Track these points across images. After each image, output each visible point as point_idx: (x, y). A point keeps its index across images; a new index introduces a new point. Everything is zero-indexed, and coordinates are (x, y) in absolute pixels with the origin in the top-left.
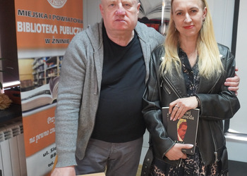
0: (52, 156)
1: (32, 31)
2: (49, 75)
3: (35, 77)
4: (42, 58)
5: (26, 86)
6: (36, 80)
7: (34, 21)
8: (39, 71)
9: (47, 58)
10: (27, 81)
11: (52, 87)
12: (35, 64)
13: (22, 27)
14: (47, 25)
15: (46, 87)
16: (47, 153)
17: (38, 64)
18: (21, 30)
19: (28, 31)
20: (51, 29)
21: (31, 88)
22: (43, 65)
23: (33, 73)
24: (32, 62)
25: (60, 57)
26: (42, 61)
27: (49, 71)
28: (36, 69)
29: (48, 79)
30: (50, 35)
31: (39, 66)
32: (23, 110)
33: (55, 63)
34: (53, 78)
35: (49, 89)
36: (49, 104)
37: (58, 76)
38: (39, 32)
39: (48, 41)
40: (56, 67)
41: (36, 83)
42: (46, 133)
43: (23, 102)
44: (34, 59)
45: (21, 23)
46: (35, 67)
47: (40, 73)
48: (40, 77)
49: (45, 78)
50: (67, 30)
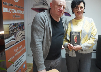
0: (15, 66)
1: (9, 12)
2: (14, 31)
3: (10, 33)
4: (12, 24)
5: (7, 37)
6: (10, 34)
7: (9, 8)
8: (11, 30)
9: (14, 24)
10: (7, 34)
11: (15, 36)
12: (9, 27)
13: (5, 10)
14: (13, 10)
15: (13, 37)
16: (14, 65)
17: (10, 27)
18: (4, 11)
19: (7, 12)
21: (8, 38)
22: (12, 27)
23: (9, 31)
24: (9, 26)
25: (18, 23)
26: (12, 25)
27: (14, 29)
28: (10, 29)
29: (14, 33)
30: (14, 14)
31: (11, 28)
32: (6, 47)
33: (16, 26)
34: (15, 32)
35: (14, 37)
36: (14, 44)
37: (17, 31)
38: (11, 12)
39: (13, 17)
40: (16, 28)
41: (10, 35)
42: (13, 57)
43: (5, 44)
44: (9, 24)
45: (4, 8)
46: (10, 28)
47: (11, 31)
48: (11, 33)
49: (13, 33)
50: (20, 12)
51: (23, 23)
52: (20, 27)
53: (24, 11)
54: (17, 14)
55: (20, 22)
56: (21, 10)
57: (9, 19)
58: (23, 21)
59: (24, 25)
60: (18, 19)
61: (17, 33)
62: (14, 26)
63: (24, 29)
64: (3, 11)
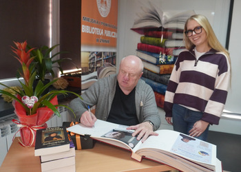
1: (90, 32)
2: (98, 65)
3: (90, 66)
4: (94, 52)
5: (84, 72)
6: (90, 68)
7: (91, 26)
8: (92, 61)
9: (97, 52)
10: (85, 68)
11: (98, 74)
13: (85, 29)
14: (98, 29)
15: (95, 74)
17: (92, 56)
19: (88, 32)
20: (100, 32)
21: (87, 73)
22: (94, 57)
23: (89, 63)
24: (89, 54)
25: (104, 53)
26: (94, 55)
27: (98, 62)
28: (90, 60)
29: (97, 68)
30: (99, 36)
31: (92, 58)
32: (82, 88)
33: (101, 57)
34: (99, 67)
37: (102, 66)
38: (93, 33)
39: (98, 40)
40: (101, 60)
41: (90, 70)
43: (82, 83)
44: (89, 52)
45: (84, 26)
46: (90, 58)
47: (92, 63)
48: (92, 66)
50: (108, 34)
51: (114, 53)
52: (107, 60)
53: (116, 32)
54: (104, 37)
55: (108, 50)
56: (111, 30)
57: (90, 44)
58: (113, 50)
59: (115, 57)
60: (105, 46)
61: (102, 68)
62: (97, 56)
63: (115, 65)
64: (83, 31)
